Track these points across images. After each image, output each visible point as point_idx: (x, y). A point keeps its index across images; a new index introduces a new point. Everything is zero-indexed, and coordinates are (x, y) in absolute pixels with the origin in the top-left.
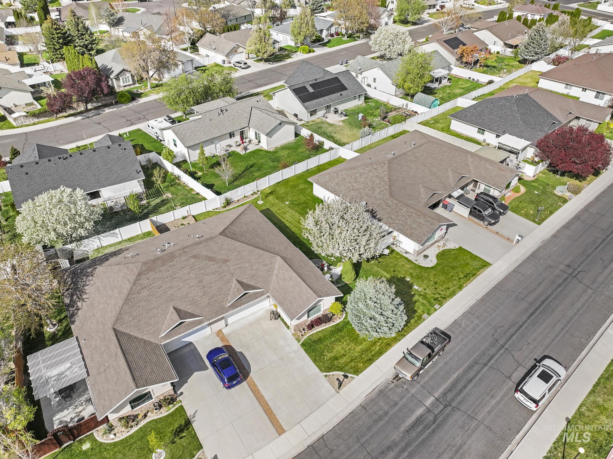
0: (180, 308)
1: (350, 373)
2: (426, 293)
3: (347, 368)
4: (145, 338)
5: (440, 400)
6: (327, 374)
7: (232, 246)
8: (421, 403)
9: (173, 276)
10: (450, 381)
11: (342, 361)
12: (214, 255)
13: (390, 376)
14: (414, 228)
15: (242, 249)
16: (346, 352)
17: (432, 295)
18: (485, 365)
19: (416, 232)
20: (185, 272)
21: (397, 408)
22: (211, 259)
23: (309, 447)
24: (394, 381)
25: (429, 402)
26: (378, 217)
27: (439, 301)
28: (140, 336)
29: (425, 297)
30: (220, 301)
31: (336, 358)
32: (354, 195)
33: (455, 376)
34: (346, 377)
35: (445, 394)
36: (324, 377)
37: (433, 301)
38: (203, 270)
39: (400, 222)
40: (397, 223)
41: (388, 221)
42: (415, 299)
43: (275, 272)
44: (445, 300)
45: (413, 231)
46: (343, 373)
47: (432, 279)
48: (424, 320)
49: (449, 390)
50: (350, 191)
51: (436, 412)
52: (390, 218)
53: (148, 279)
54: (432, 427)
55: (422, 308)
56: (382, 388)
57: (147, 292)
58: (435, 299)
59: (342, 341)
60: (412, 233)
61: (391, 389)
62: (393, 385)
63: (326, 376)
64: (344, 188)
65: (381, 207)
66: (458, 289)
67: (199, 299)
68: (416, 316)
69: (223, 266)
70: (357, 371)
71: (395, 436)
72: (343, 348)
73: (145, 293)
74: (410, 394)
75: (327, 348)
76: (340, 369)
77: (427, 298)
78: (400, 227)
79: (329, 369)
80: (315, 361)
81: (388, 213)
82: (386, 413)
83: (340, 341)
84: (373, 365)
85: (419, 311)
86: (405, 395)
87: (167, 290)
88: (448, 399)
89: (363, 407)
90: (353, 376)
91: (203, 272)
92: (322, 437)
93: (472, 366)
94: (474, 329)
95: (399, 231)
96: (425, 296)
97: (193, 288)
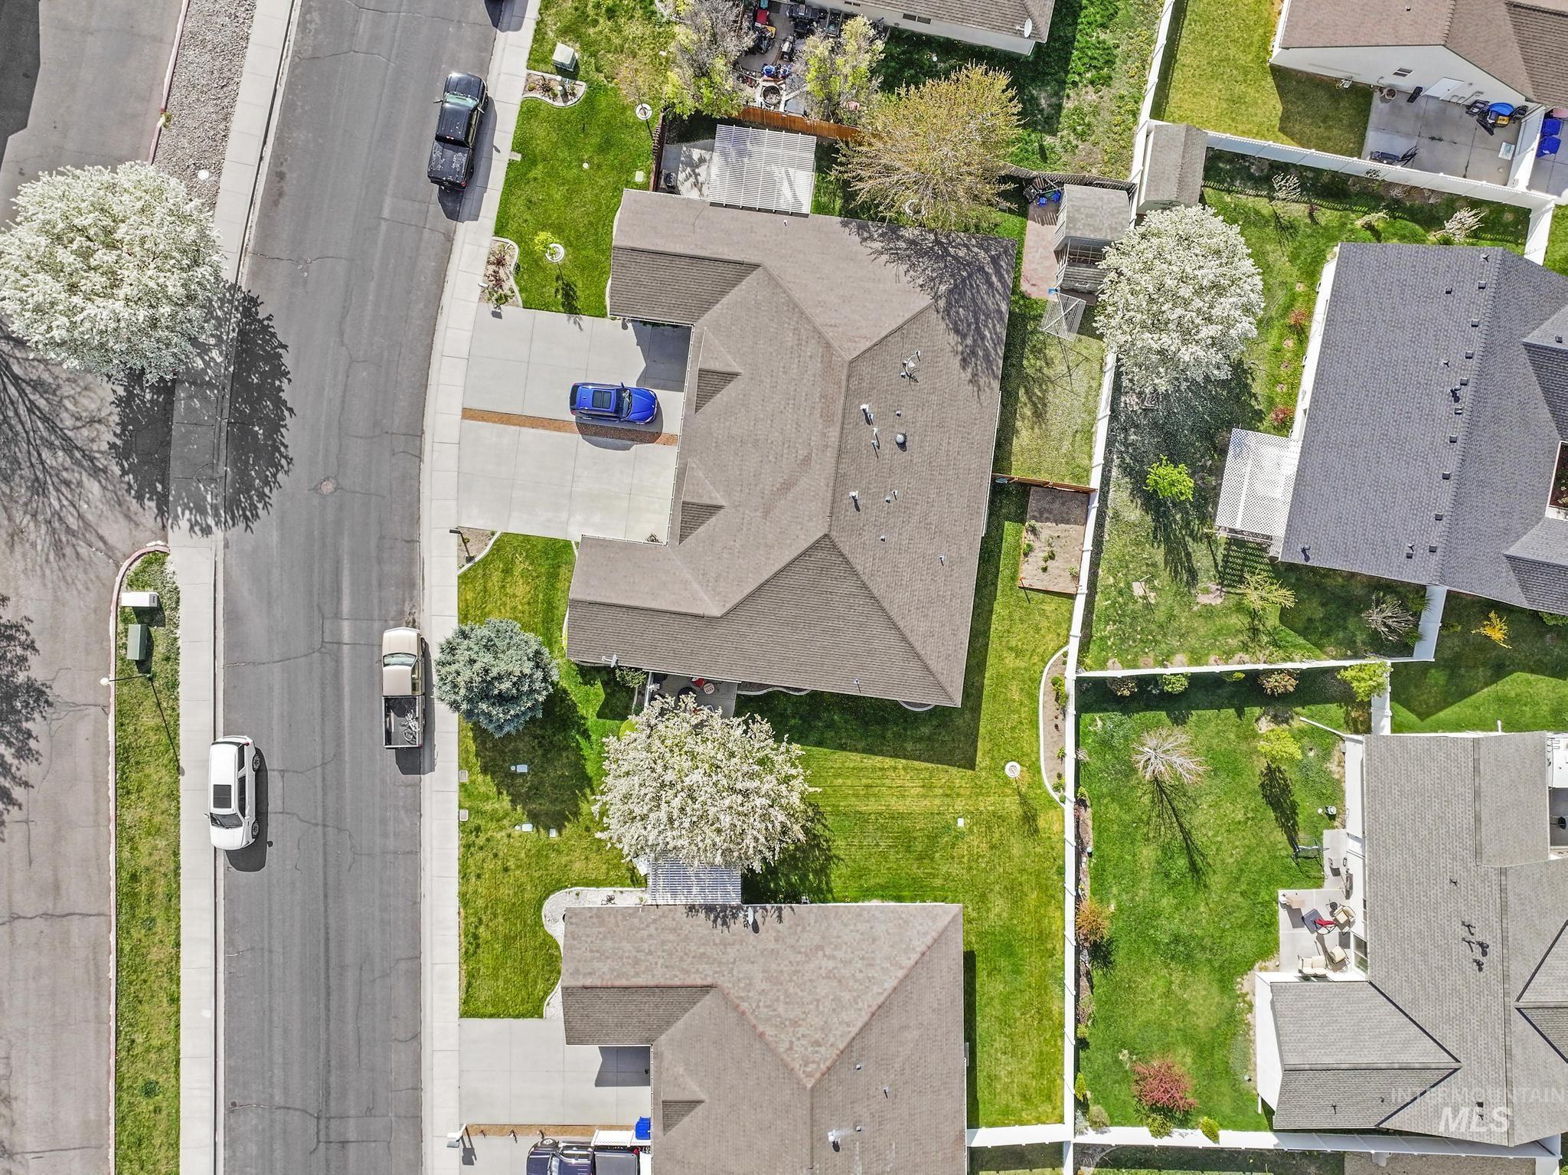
0: (732, 384)
1: (469, 569)
2: (501, 828)
3: (480, 571)
4: (718, 306)
5: (335, 646)
6: (495, 537)
7: (788, 542)
8: (354, 618)
9: (792, 402)
10: (347, 690)
11: (496, 576)
12: (790, 496)
13: (422, 619)
14: (605, 937)
15: (772, 557)
16: (506, 595)
17: (490, 833)
18: (324, 764)
19: (595, 930)
20: (789, 427)
21: (375, 583)
22: (787, 487)
23: (423, 433)
24: (411, 619)
25: (346, 628)
26: (702, 915)
27: (471, 832)
28: (724, 300)
29: (496, 818)
30: (704, 455)
31: (507, 571)
32: (805, 935)
33: (347, 704)
34: (470, 559)
35: (338, 661)
36: (494, 529)
37: (479, 822)
38: (773, 460)
39: (645, 933)
40: (648, 926)
41: (674, 920)
42: (506, 799)
43: (696, 586)
44: (464, 842)
45: (601, 930)
46: (476, 560)
47: (518, 872)
48: (460, 768)
49: (337, 674)
50: (823, 938)
51: (328, 625)
52: (675, 930)
53: (811, 357)
54: (316, 597)
55: (482, 789)
56: (415, 592)
57: (790, 344)
58: (478, 829)
59: (526, 607)
60: (602, 923)
61: (404, 601)
62: (407, 609)
63: (493, 534)
64: (846, 938)
65: (715, 944)
66: (464, 889)
67: (727, 423)
68: (475, 764)
69: (760, 500)
70: (464, 579)
71: (346, 543)
72: (515, 596)
73: (790, 339)
74: (376, 617)
75: (534, 574)
76: (485, 562)
77: (492, 819)
78: (636, 921)
79: (498, 548)
80: (527, 538)
81: (686, 939)
82: (380, 561)
83: (529, 603)
84: (456, 613)
85: (480, 778)
86: (380, 609)
87: (774, 380)
88: (328, 658)
89: (413, 542)
90: (463, 569)
91: (770, 458)
92: (421, 460)
93: (338, 746)
94: (383, 821)
95: (631, 911)
96: (498, 821)
97: (752, 423)
